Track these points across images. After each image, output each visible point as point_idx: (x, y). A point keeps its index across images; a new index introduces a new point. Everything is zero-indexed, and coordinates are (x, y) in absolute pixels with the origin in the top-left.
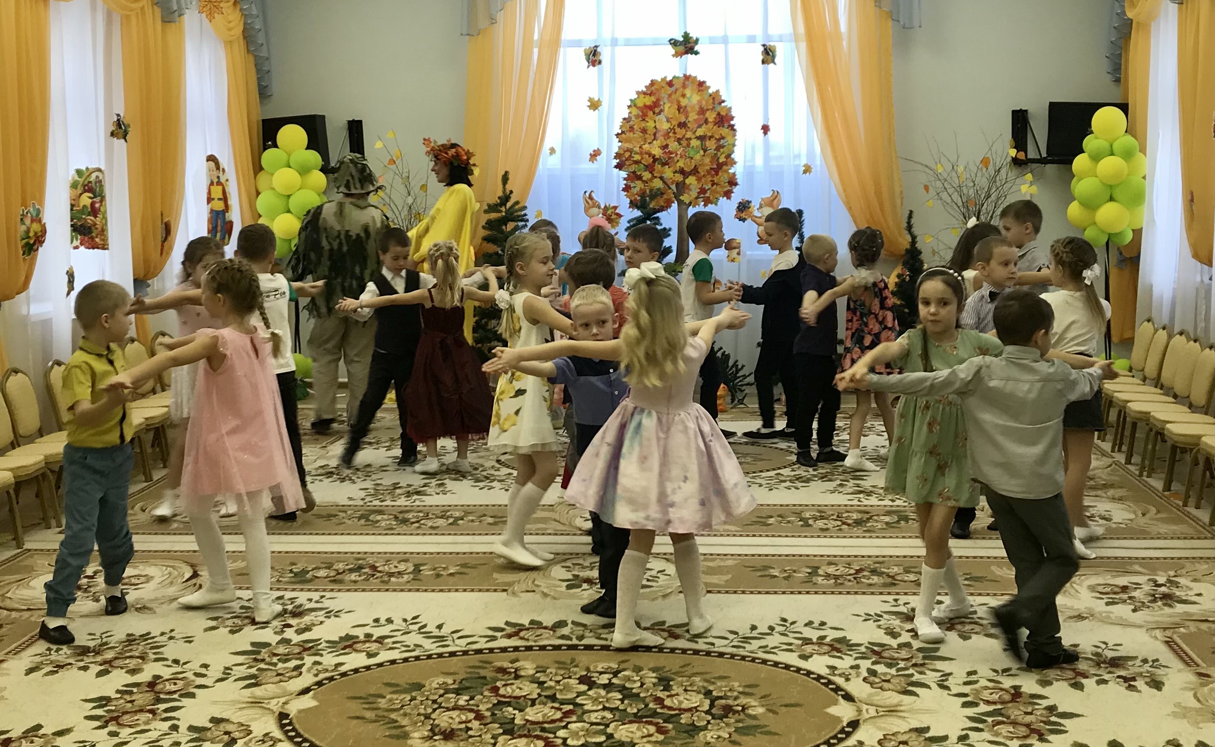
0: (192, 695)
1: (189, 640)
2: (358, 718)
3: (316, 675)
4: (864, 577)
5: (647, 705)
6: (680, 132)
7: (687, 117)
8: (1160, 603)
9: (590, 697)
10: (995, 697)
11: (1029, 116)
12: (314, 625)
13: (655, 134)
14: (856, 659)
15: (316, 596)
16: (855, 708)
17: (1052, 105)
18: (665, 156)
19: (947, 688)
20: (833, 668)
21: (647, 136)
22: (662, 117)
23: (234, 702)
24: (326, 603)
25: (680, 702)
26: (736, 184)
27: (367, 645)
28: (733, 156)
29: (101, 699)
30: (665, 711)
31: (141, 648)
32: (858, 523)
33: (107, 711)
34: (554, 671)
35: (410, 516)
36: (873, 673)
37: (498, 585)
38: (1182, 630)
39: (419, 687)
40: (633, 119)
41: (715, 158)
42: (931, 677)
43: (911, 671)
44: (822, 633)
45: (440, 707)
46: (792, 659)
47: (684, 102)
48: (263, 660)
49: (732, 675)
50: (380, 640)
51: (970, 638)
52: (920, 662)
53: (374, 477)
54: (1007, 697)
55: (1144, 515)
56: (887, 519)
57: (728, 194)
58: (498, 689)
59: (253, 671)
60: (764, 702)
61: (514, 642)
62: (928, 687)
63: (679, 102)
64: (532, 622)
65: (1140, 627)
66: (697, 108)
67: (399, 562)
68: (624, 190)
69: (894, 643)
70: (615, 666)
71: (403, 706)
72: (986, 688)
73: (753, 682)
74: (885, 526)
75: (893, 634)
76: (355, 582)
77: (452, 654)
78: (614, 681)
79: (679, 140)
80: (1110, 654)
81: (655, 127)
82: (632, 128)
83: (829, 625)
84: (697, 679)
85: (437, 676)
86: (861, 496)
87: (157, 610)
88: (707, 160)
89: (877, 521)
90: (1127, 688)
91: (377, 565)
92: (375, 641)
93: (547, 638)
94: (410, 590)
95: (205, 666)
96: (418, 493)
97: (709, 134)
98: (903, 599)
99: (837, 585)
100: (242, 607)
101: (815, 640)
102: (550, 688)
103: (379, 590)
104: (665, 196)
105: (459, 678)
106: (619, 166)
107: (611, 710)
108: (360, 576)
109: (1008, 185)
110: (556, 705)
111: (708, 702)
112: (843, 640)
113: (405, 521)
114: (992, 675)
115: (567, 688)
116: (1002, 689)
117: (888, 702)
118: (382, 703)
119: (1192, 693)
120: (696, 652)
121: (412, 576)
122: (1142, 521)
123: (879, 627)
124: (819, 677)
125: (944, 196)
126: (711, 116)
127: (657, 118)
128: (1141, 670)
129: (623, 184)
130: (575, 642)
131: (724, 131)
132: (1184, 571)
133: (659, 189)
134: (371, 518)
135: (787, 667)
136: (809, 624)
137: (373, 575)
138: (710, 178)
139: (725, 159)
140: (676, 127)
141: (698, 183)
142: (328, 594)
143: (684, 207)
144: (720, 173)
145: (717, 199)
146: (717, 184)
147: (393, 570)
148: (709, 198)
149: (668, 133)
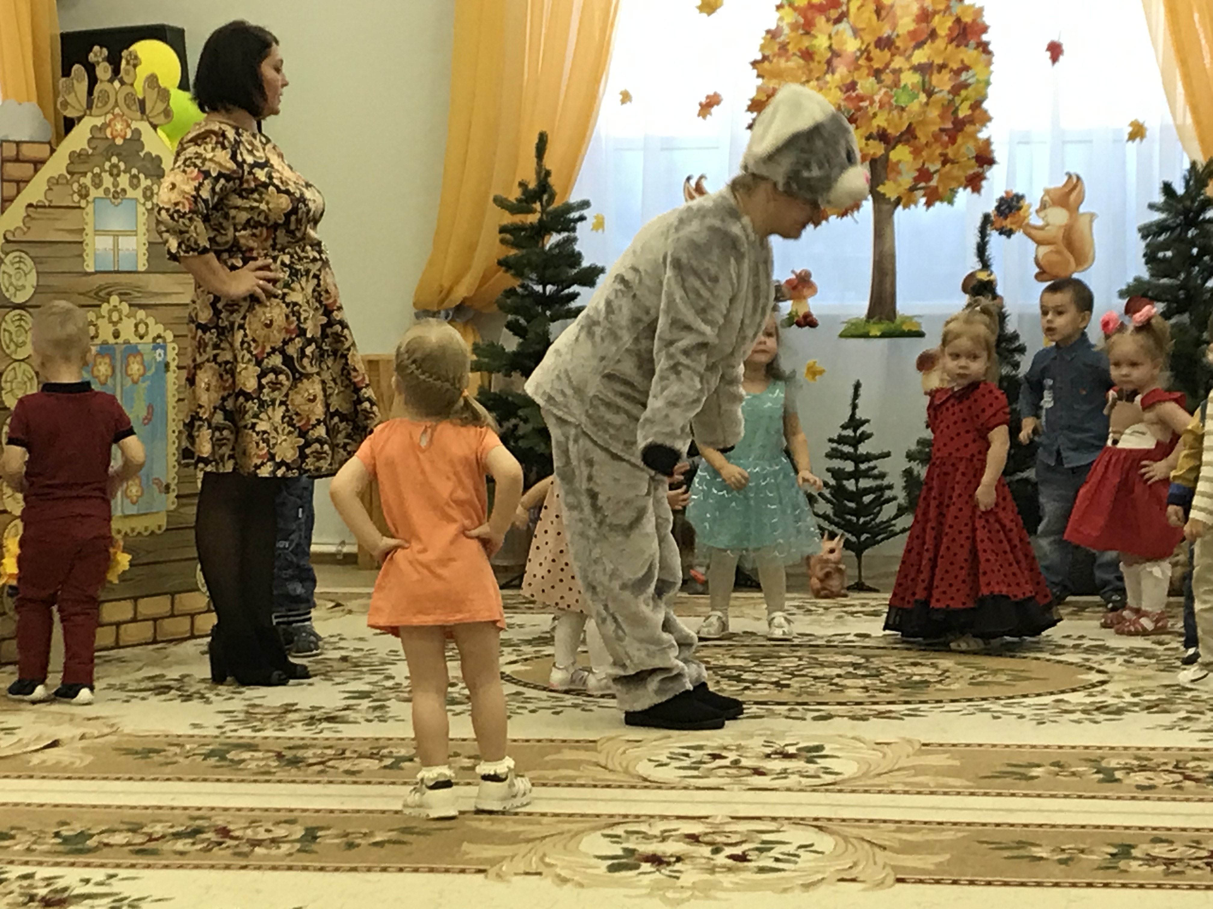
6: (880, 57)
7: (894, 27)
13: (829, 62)
15: (99, 875)
18: (850, 106)
21: (813, 65)
22: (843, 26)
24: (117, 886)
26: (991, 162)
28: (985, 105)
37: (469, 862)
40: (786, 30)
41: (950, 108)
57: (975, 183)
66: (916, 10)
67: (276, 823)
76: (182, 853)
79: (877, 73)
88: (934, 113)
91: (231, 827)
94: (290, 868)
96: (331, 719)
97: (939, 61)
103: (227, 867)
108: (193, 844)
113: (296, 762)
121: (298, 846)
126: (943, 25)
127: (834, 29)
131: (969, 54)
134: (232, 754)
137: (220, 844)
138: (939, 151)
139: (969, 112)
140: (872, 47)
141: (914, 159)
142: (123, 873)
143: (886, 207)
144: (959, 140)
145: (954, 192)
146: (953, 162)
147: (262, 835)
148: (936, 188)
149: (857, 59)
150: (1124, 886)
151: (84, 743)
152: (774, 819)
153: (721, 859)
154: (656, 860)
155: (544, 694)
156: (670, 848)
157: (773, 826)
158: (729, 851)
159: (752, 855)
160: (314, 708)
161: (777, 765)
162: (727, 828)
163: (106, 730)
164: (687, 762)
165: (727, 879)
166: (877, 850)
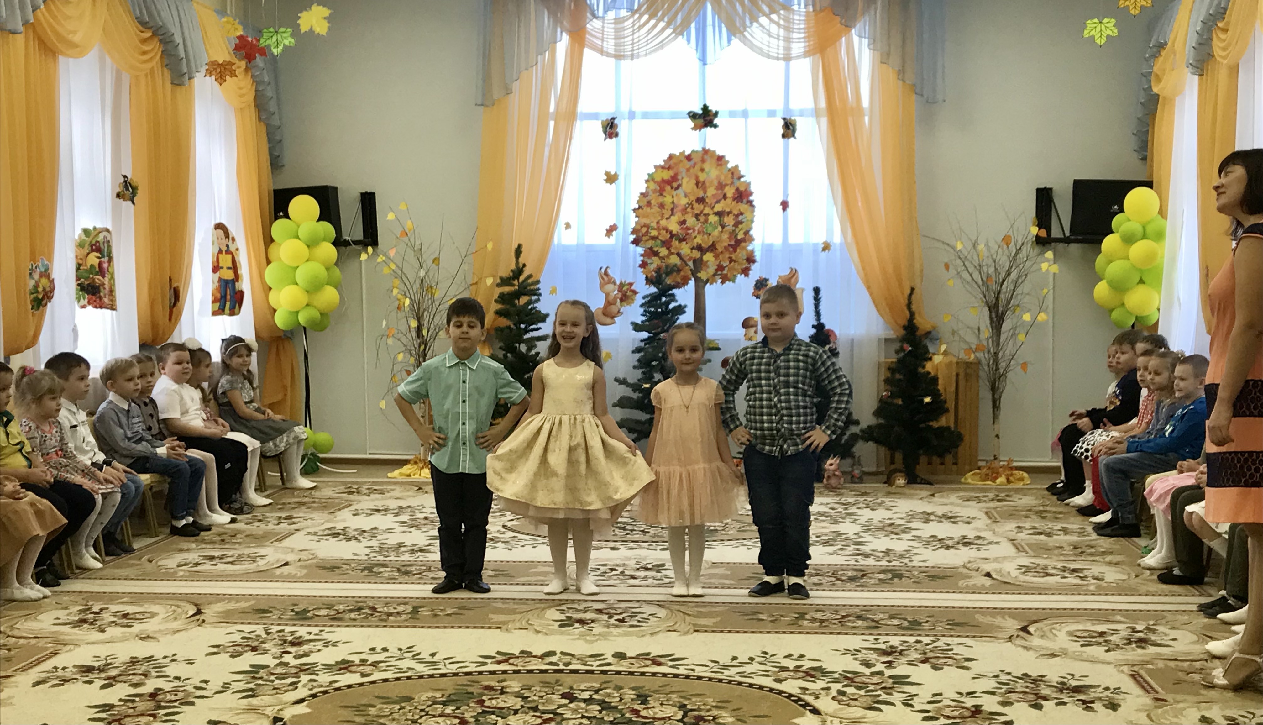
0: (192, 704)
1: (190, 662)
2: (348, 722)
3: (311, 690)
4: (849, 621)
5: (623, 715)
6: (698, 208)
7: (705, 193)
8: (1134, 645)
9: (571, 709)
10: (956, 713)
11: (1054, 194)
12: (312, 652)
13: (672, 210)
14: (829, 682)
15: (315, 630)
16: (820, 719)
17: (1077, 184)
18: (682, 232)
19: (911, 706)
20: (804, 689)
21: (664, 211)
22: (680, 191)
23: (231, 709)
24: (325, 636)
25: (655, 713)
26: (754, 261)
27: (362, 668)
28: (751, 232)
29: (105, 705)
30: (640, 719)
31: (143, 668)
32: (852, 579)
33: (111, 715)
34: (538, 689)
35: (413, 569)
36: (842, 693)
37: (493, 623)
38: (1150, 666)
39: (409, 699)
40: (651, 193)
41: (733, 234)
42: (897, 697)
43: (879, 693)
44: (799, 663)
45: (427, 714)
46: (768, 682)
47: (702, 177)
48: (261, 678)
49: (707, 693)
50: (375, 664)
51: (942, 669)
52: (888, 686)
53: (379, 537)
54: (967, 713)
55: (1137, 576)
56: (882, 576)
57: (746, 272)
58: (484, 701)
59: (251, 686)
60: (734, 713)
61: (504, 667)
62: (893, 704)
63: (697, 177)
64: (522, 652)
65: (1109, 663)
66: (716, 183)
67: (398, 605)
68: (640, 266)
69: (867, 671)
70: (597, 685)
71: (392, 713)
72: (949, 706)
73: (726, 698)
74: (877, 582)
75: (867, 664)
76: (354, 620)
77: (443, 675)
78: (595, 696)
79: (697, 216)
80: (1074, 683)
81: (673, 202)
82: (649, 203)
83: (807, 657)
84: (674, 696)
85: (427, 691)
86: (860, 557)
87: (160, 639)
88: (725, 236)
89: (871, 578)
90: (1084, 709)
91: (376, 607)
92: (370, 665)
93: (536, 664)
94: (407, 627)
95: (206, 682)
96: (422, 551)
97: (728, 210)
98: (883, 639)
99: (820, 627)
100: (243, 638)
101: (791, 668)
102: (534, 701)
103: (377, 626)
104: (682, 273)
105: (447, 693)
106: (636, 242)
107: (589, 718)
108: (359, 615)
109: (1028, 264)
110: (538, 714)
111: (682, 713)
112: (819, 669)
113: (407, 573)
114: (956, 697)
115: (550, 701)
116: (963, 708)
117: (852, 716)
118: (372, 711)
119: (1146, 713)
120: (676, 676)
121: (410, 616)
122: (1134, 581)
123: (856, 659)
124: (790, 696)
125: (965, 275)
126: (730, 192)
127: (674, 193)
128: (1101, 695)
129: (639, 260)
130: (561, 667)
131: (743, 207)
132: (1164, 621)
133: (675, 265)
134: (375, 570)
135: (761, 688)
136: (789, 656)
137: (372, 615)
138: (727, 255)
139: (743, 236)
140: (694, 203)
141: (715, 260)
142: (327, 629)
143: (701, 284)
144: (738, 250)
145: (735, 276)
146: (735, 261)
147: (392, 611)
148: (726, 275)
149: (686, 209)
150: (800, 633)
151: (300, 564)
152: (638, 601)
153: (612, 621)
154: (582, 622)
155: (527, 537)
156: (589, 616)
157: (637, 605)
158: (616, 617)
159: (627, 619)
160: (414, 545)
161: (642, 574)
162: (615, 606)
163: (311, 557)
164: (599, 573)
165: (615, 631)
166: (687, 618)
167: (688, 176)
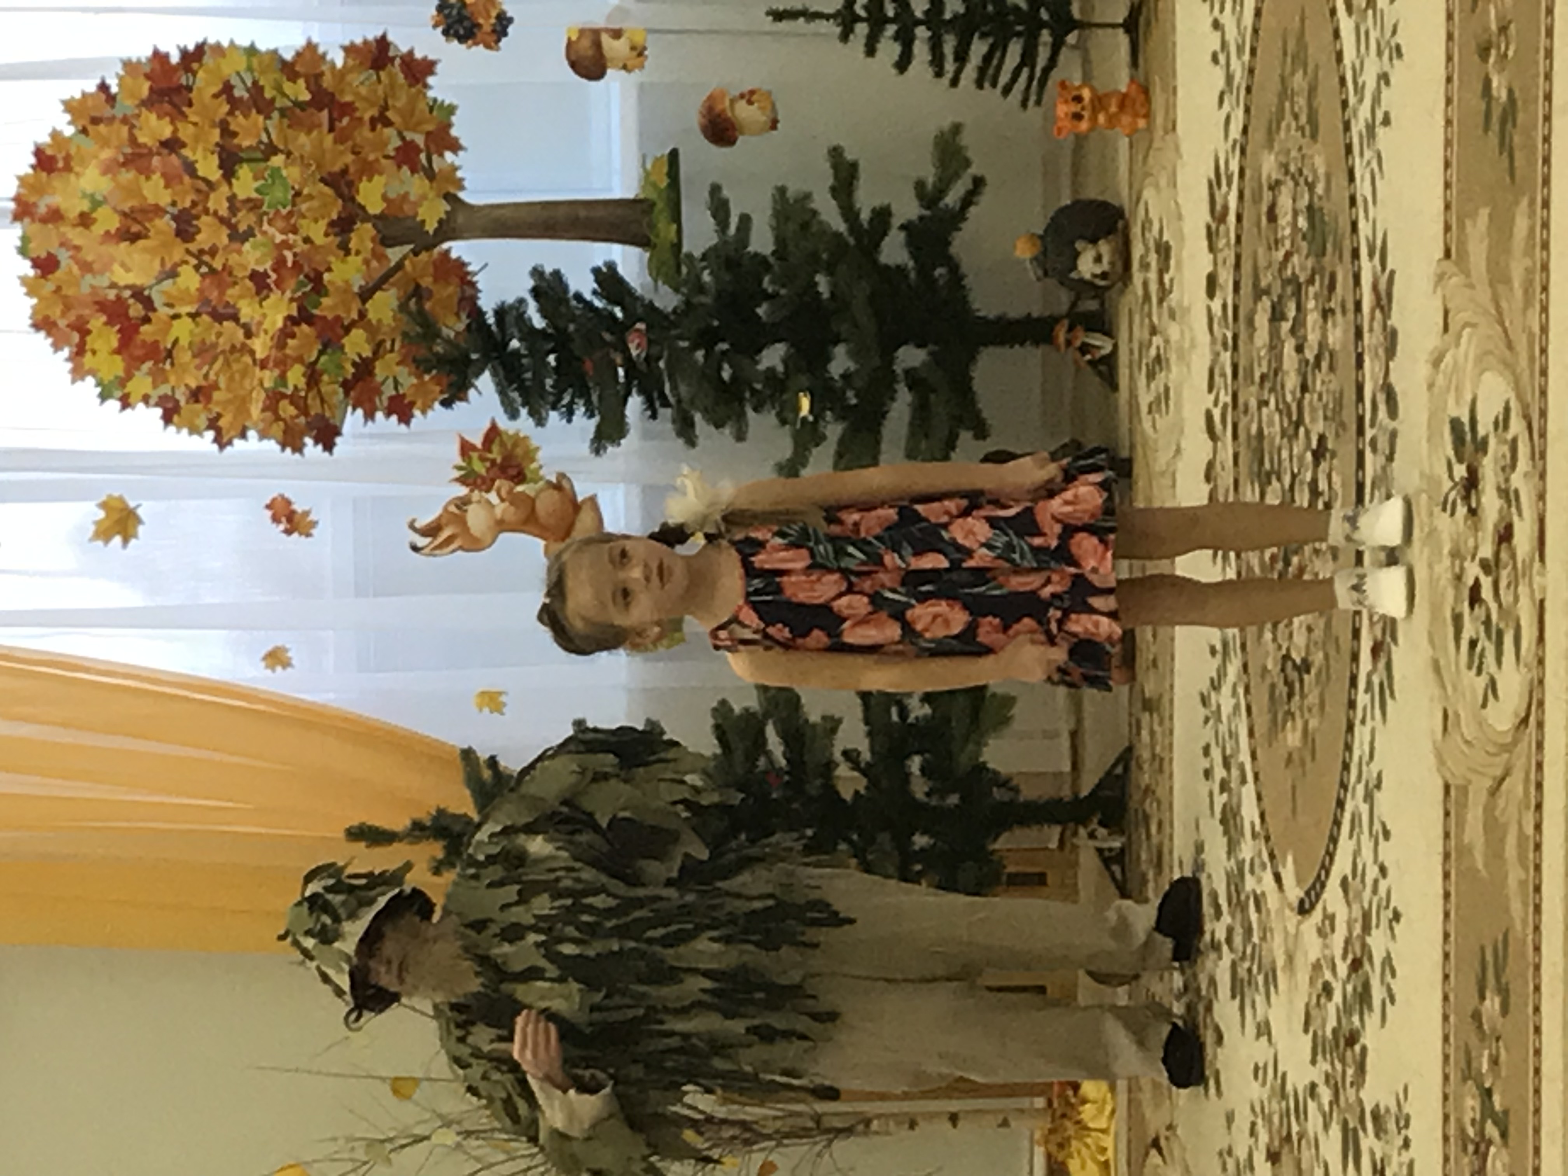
6: (209, 233)
18: (291, 283)
21: (224, 345)
22: (156, 294)
26: (383, 43)
40: (163, 390)
41: (295, 116)
47: (108, 221)
57: (418, 71)
63: (110, 237)
66: (127, 176)
68: (405, 418)
79: (238, 237)
82: (197, 395)
97: (215, 135)
104: (426, 282)
106: (328, 436)
126: (155, 128)
129: (386, 423)
131: (204, 84)
133: (403, 307)
138: (366, 132)
141: (381, 174)
143: (462, 219)
144: (348, 98)
145: (434, 106)
146: (385, 108)
149: (213, 271)
155: (1345, 843)
167: (107, 267)
